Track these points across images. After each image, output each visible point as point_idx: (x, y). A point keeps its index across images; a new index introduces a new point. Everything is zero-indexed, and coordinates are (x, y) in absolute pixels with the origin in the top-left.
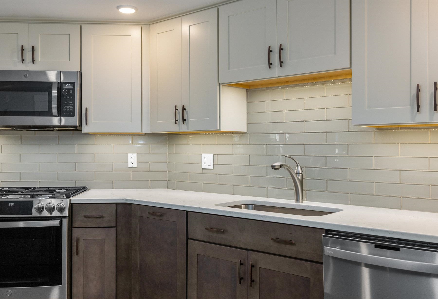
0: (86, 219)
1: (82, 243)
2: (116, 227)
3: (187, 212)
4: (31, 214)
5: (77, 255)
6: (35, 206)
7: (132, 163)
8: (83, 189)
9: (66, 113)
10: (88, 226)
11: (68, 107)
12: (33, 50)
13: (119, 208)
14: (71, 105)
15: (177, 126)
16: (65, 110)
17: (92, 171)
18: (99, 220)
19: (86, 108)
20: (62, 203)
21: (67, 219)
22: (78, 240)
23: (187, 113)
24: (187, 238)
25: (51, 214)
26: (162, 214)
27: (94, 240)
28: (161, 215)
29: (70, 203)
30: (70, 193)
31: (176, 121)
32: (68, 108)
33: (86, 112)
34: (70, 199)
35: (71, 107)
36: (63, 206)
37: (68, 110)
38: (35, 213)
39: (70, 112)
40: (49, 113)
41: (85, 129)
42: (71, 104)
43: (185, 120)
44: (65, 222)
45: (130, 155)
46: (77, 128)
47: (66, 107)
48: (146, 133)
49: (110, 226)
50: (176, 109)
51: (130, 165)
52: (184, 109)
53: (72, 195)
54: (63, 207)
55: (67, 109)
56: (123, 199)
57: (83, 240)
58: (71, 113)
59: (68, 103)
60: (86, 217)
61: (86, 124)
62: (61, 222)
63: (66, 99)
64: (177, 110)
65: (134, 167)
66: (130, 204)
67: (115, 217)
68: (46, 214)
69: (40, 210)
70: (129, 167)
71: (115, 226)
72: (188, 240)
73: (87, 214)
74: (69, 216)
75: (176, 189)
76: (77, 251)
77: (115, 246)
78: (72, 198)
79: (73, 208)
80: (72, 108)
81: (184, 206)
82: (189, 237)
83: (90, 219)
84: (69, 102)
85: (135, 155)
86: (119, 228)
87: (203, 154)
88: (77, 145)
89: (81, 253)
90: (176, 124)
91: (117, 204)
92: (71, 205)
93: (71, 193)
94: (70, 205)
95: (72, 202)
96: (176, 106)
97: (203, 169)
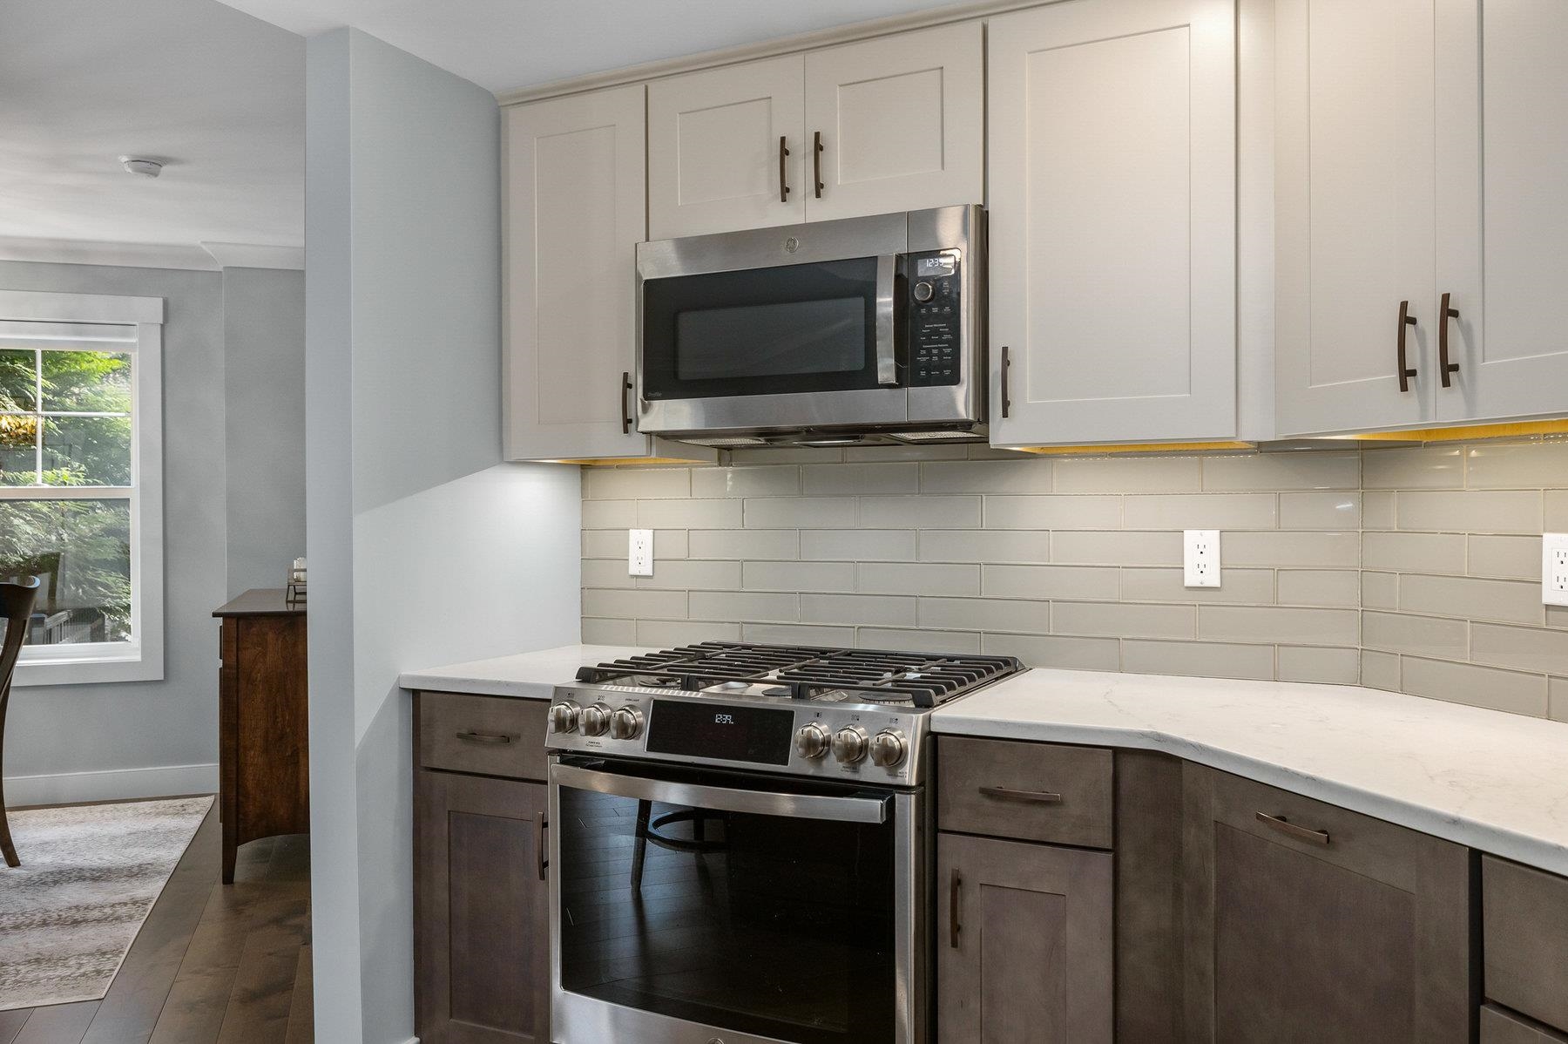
0: (988, 802)
1: (973, 900)
2: (1115, 850)
3: (1476, 855)
4: (785, 762)
5: (954, 944)
6: (798, 734)
7: (1202, 568)
8: (1001, 668)
9: (928, 372)
10: (996, 834)
11: (934, 348)
12: (818, 148)
13: (1129, 768)
14: (947, 341)
15: (1411, 401)
16: (924, 359)
17: (1043, 598)
18: (1040, 814)
19: (1005, 350)
20: (894, 730)
21: (913, 796)
22: (957, 883)
23: (1467, 331)
24: (1478, 996)
25: (855, 770)
26: (1328, 837)
27: (1019, 892)
28: (1325, 841)
29: (927, 729)
30: (931, 691)
31: (1406, 374)
32: (935, 351)
33: (1006, 363)
34: (927, 713)
35: (945, 348)
36: (897, 744)
37: (935, 358)
38: (797, 763)
39: (941, 367)
40: (865, 378)
41: (1002, 434)
42: (945, 337)
43: (1455, 368)
44: (908, 807)
45: (1191, 537)
46: (973, 430)
47: (929, 350)
48: (1259, 443)
49: (1087, 845)
50: (1406, 320)
51: (1191, 579)
52: (1448, 312)
53: (936, 699)
54: (893, 748)
55: (931, 357)
56: (1143, 735)
57: (978, 889)
58: (947, 372)
59: (936, 331)
60: (989, 793)
61: (1005, 415)
62: (890, 808)
63: (930, 317)
64: (1413, 321)
65: (1206, 584)
66: (1178, 760)
67: (1107, 809)
68: (834, 768)
69: (816, 748)
70: (1187, 587)
71: (1108, 845)
72: (1482, 1007)
73: (994, 783)
74: (921, 783)
75: (1404, 687)
76: (956, 928)
77: (1109, 931)
78: (939, 713)
79: (940, 753)
80: (949, 350)
81: (1455, 822)
82: (1490, 992)
83: (1006, 805)
84: (941, 327)
85: (1212, 537)
86: (1128, 860)
87: (1547, 537)
88: (984, 498)
89: (970, 940)
90: (1404, 388)
91: (1117, 752)
92: (932, 741)
93: (932, 688)
94: (928, 737)
95: (934, 729)
96: (1404, 306)
97: (1548, 607)
